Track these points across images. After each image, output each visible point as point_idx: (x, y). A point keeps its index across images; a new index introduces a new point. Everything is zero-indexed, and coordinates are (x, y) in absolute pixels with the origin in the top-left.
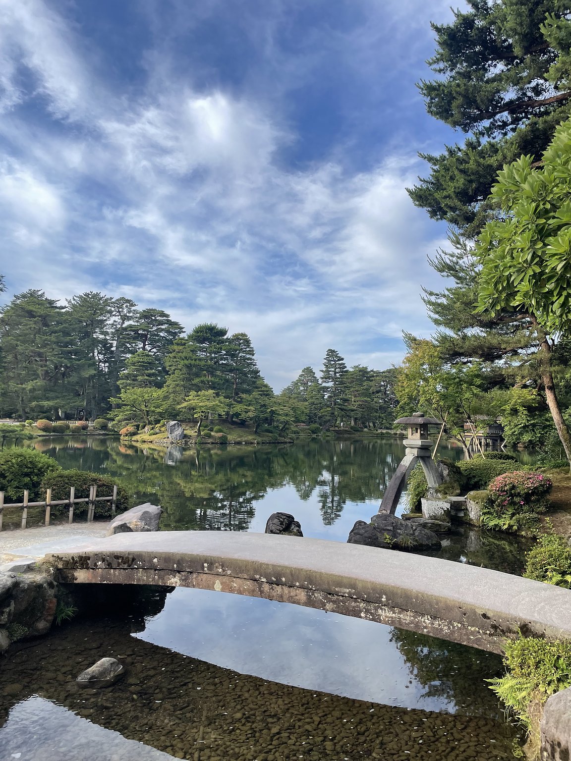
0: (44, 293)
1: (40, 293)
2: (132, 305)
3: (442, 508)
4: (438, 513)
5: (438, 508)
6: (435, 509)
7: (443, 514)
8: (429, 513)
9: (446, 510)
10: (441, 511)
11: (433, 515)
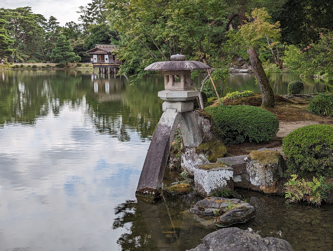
3: (225, 178)
4: (221, 185)
5: (221, 179)
6: (217, 181)
7: (226, 186)
8: (211, 187)
9: (229, 179)
10: (224, 182)
11: (215, 188)
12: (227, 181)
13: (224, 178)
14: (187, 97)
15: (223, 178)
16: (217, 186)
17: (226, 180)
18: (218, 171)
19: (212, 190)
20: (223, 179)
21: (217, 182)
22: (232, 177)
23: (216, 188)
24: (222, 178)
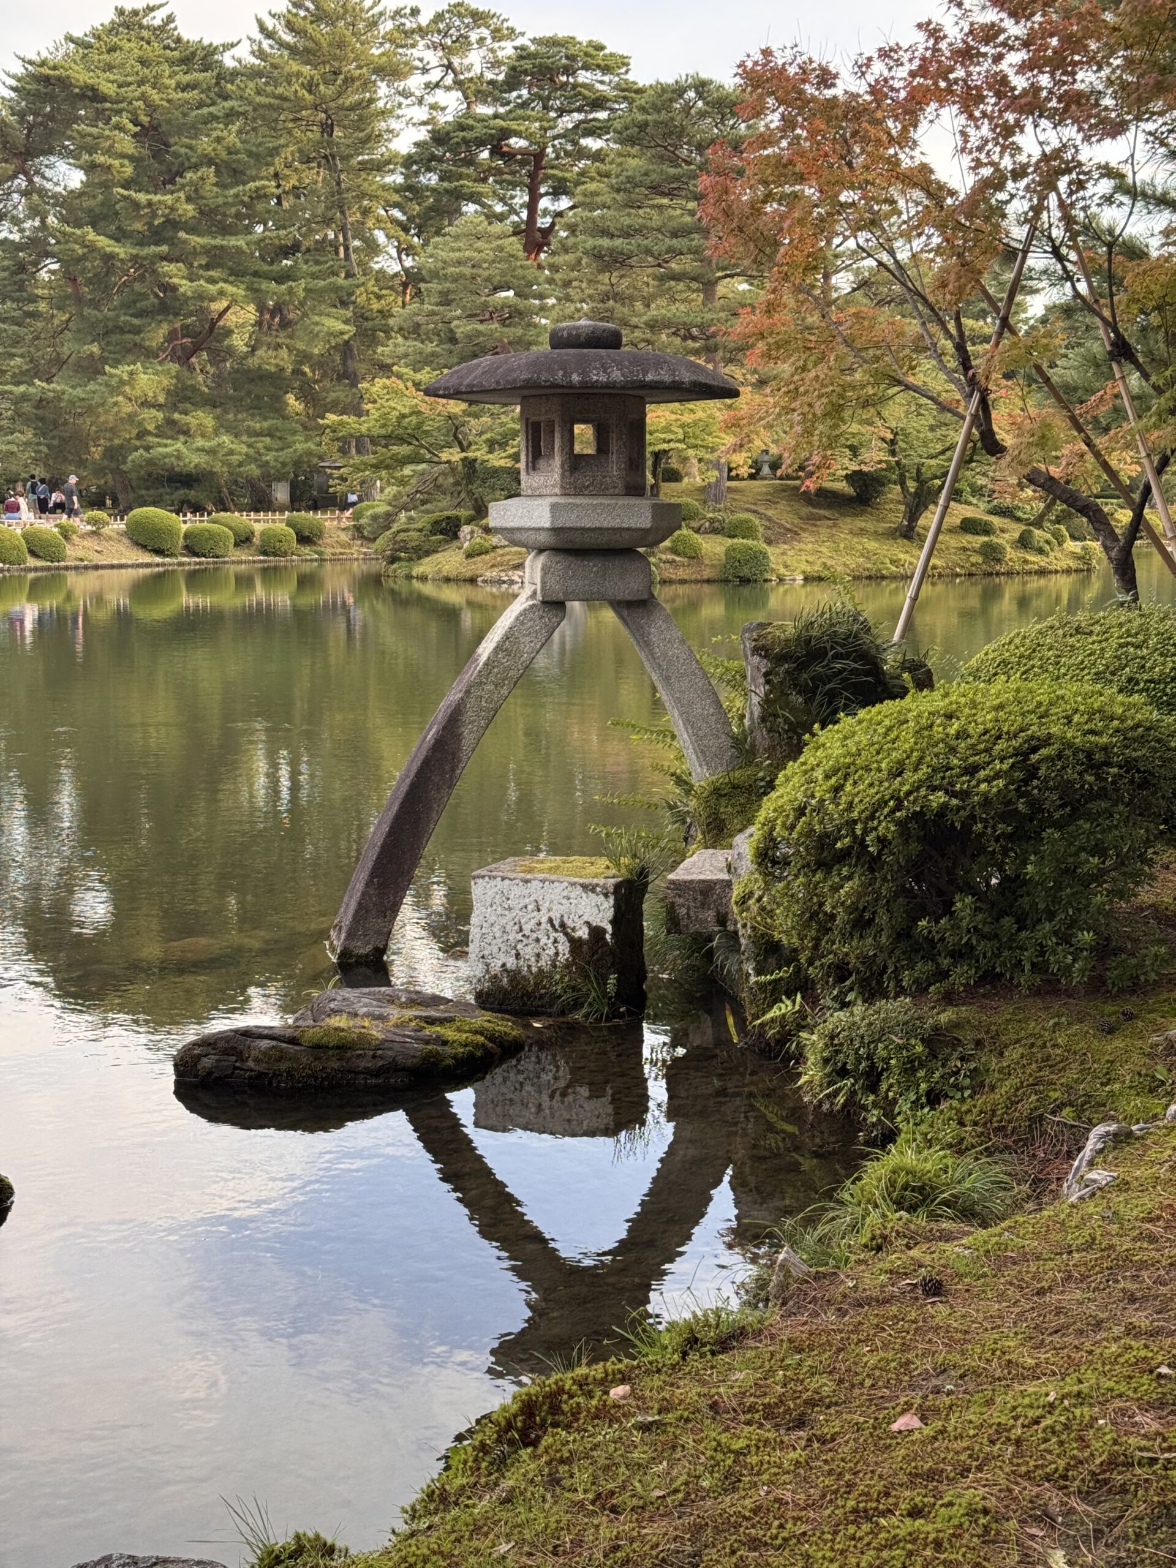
0: (170, 19)
1: (157, 19)
2: (498, 35)
3: (563, 925)
4: (538, 955)
5: (539, 924)
6: (521, 930)
7: (567, 966)
8: (486, 953)
9: (586, 936)
10: (555, 941)
11: (504, 965)
12: (576, 944)
13: (557, 923)
14: (547, 525)
15: (550, 921)
16: (518, 956)
17: (572, 940)
18: (527, 881)
19: (487, 971)
20: (553, 926)
21: (519, 936)
22: (609, 928)
23: (511, 963)
24: (544, 920)
